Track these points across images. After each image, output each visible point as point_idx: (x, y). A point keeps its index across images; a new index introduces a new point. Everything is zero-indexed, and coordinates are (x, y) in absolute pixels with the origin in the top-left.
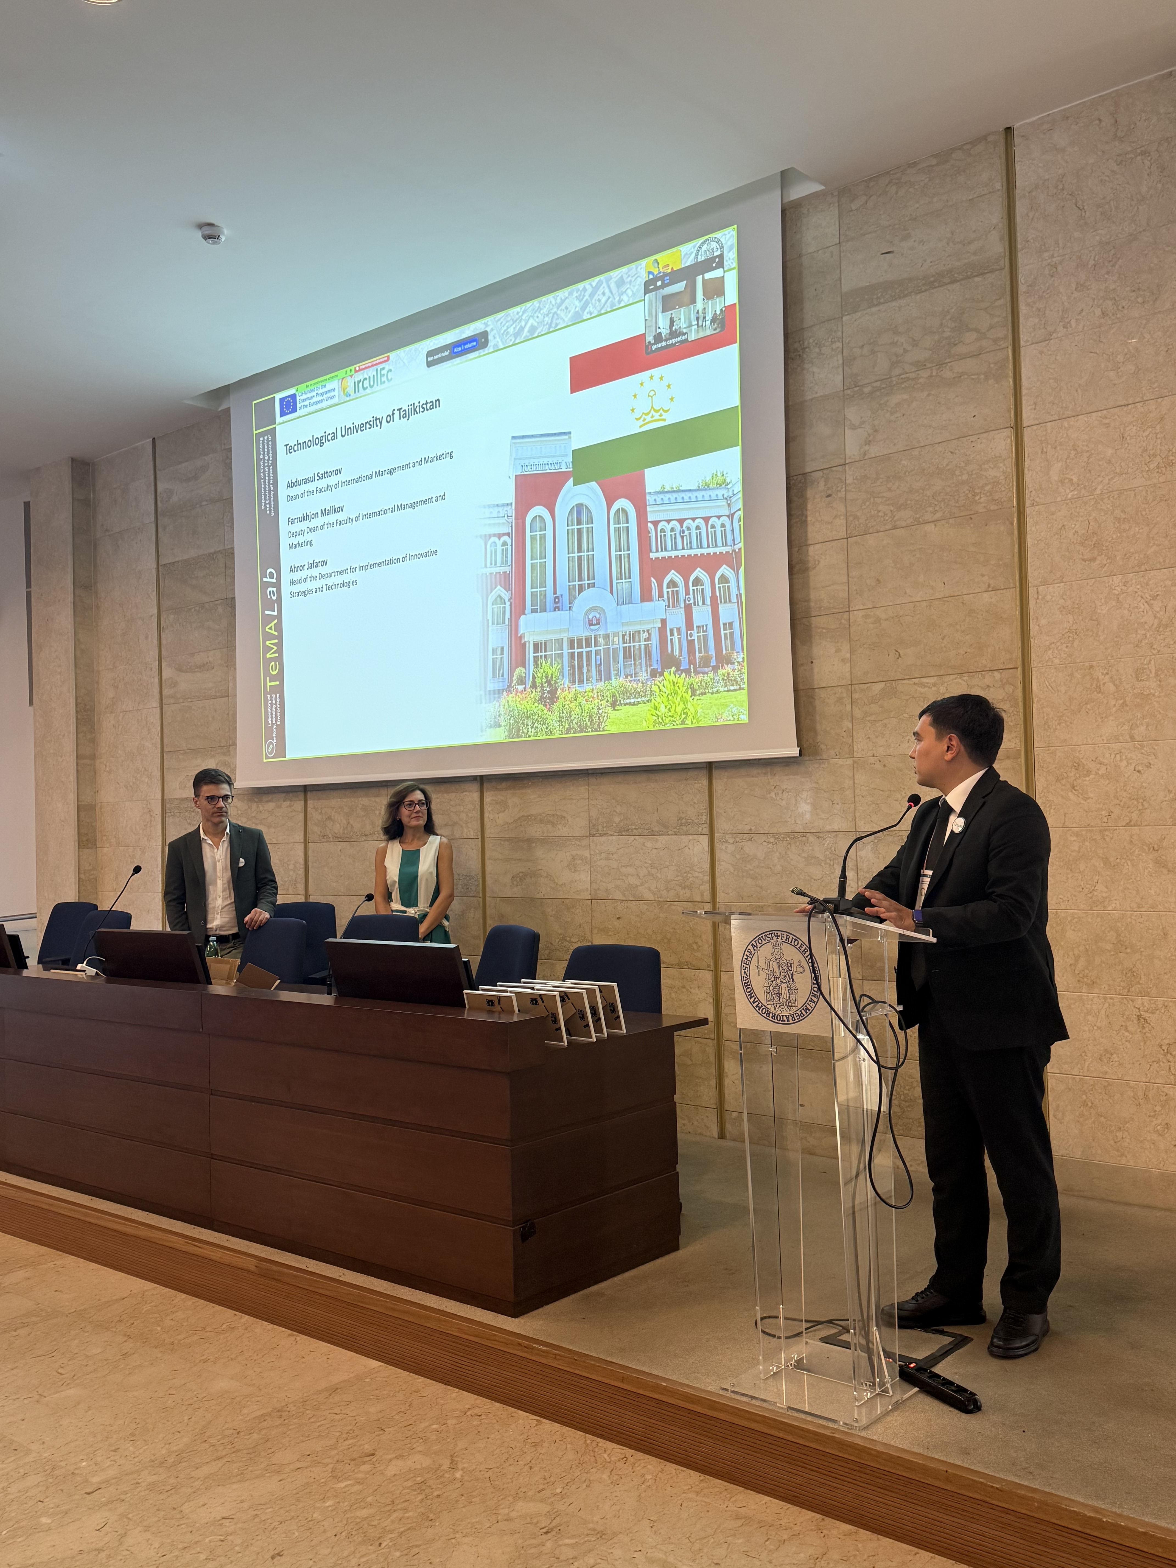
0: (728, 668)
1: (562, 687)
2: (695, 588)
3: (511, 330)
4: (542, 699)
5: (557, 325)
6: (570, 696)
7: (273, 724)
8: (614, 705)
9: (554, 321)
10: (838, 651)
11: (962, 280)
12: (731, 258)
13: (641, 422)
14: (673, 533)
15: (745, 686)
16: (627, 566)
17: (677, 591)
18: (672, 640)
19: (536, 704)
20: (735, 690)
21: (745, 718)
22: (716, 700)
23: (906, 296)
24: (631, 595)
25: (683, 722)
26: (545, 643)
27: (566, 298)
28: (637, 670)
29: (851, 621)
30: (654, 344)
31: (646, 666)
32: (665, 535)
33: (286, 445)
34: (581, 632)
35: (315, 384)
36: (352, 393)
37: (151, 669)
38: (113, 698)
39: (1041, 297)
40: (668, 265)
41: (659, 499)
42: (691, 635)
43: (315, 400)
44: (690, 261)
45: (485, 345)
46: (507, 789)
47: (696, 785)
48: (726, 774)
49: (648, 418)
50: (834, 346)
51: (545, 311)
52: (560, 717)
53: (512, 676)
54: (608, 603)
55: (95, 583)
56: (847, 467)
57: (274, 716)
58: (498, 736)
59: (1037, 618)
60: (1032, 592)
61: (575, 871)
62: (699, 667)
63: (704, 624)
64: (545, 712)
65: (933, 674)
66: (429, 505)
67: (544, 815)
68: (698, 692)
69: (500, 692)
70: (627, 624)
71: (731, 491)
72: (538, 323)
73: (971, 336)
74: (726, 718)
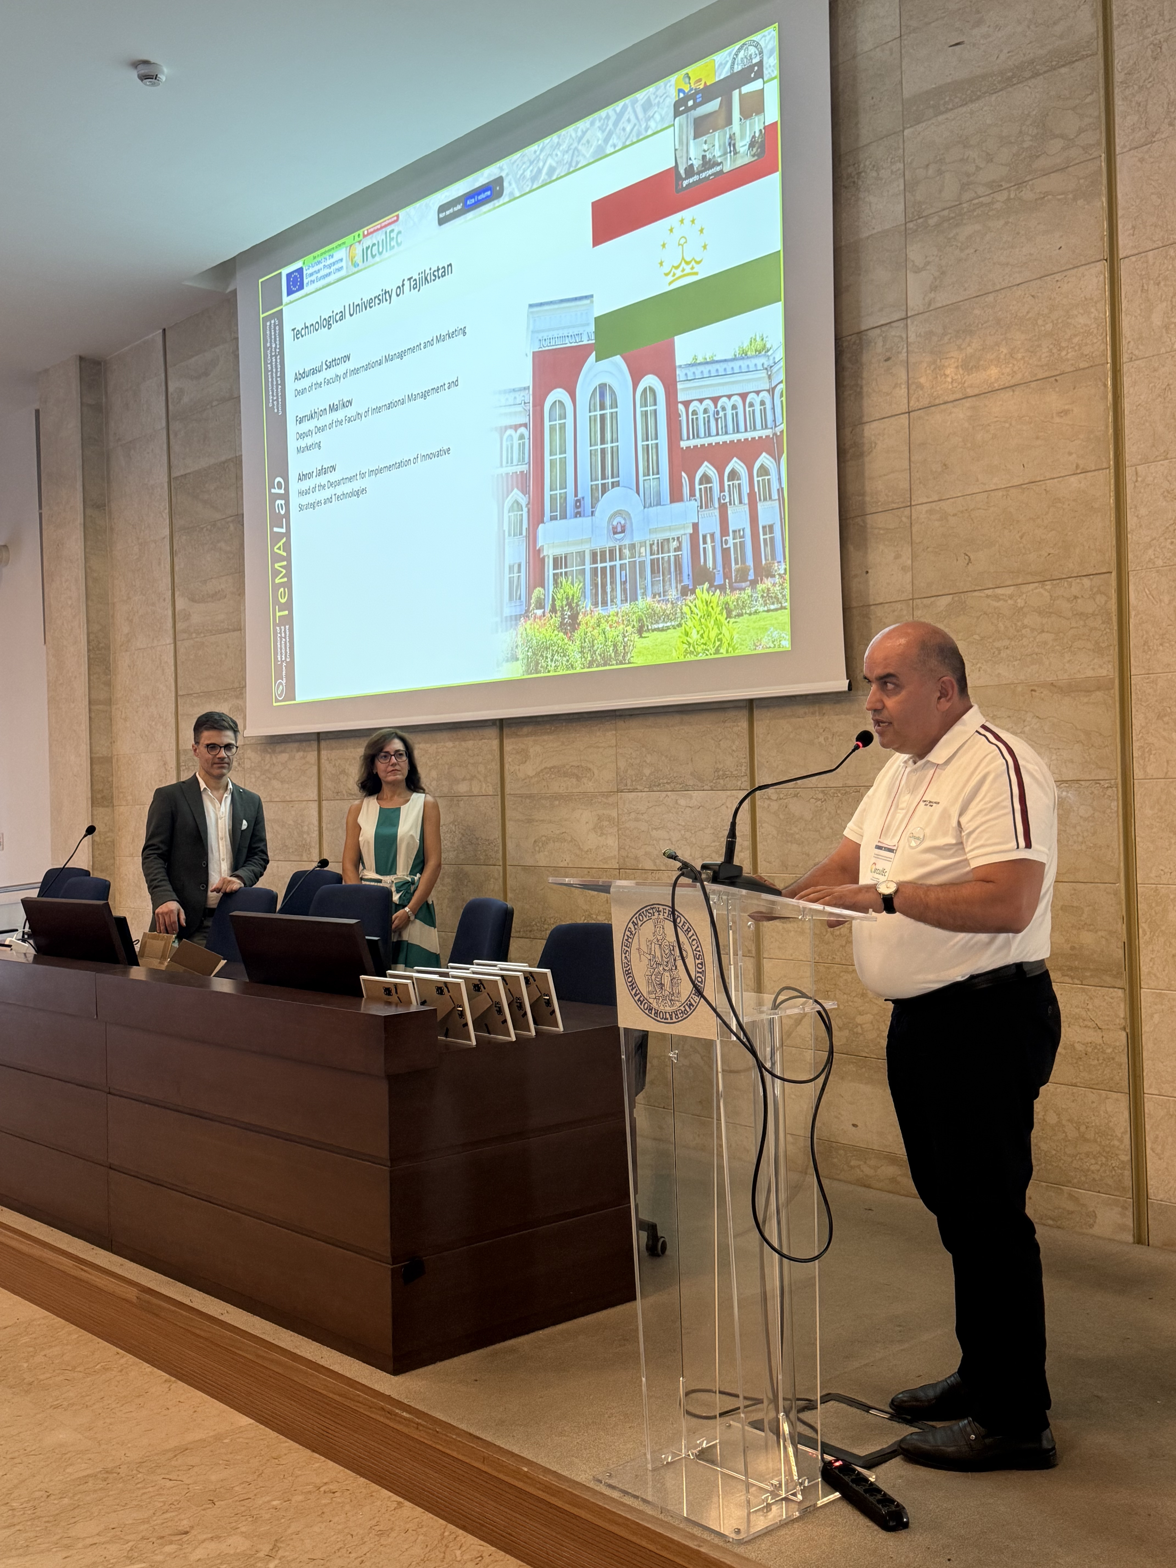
0: (768, 583)
1: (583, 610)
2: (731, 483)
3: (528, 174)
4: (562, 626)
5: (577, 163)
6: (593, 621)
7: (282, 662)
8: (640, 631)
9: (575, 159)
10: (898, 557)
11: (1045, 72)
12: (772, 64)
13: (670, 278)
14: (706, 416)
15: (787, 604)
16: (655, 458)
17: (711, 488)
18: (704, 549)
19: (556, 632)
20: (776, 610)
21: (786, 645)
22: (754, 622)
23: (979, 98)
24: (659, 494)
25: (717, 651)
26: (566, 557)
27: (587, 130)
28: (667, 587)
29: (913, 518)
30: (685, 179)
31: (677, 583)
32: (697, 418)
33: (293, 330)
34: (605, 542)
35: (322, 254)
36: (361, 263)
37: (164, 600)
38: (128, 634)
39: (1141, 88)
40: (700, 80)
41: (690, 372)
42: (726, 542)
43: (322, 273)
44: (724, 73)
45: (500, 194)
46: (527, 735)
47: (736, 729)
48: (769, 714)
49: (679, 273)
50: (894, 168)
51: (564, 147)
52: (581, 647)
53: (530, 598)
54: (633, 504)
55: (109, 502)
56: (909, 321)
57: (283, 651)
58: (515, 671)
59: (1136, 507)
60: (1129, 473)
61: (602, 834)
62: (736, 582)
63: (741, 527)
64: (566, 641)
65: (1009, 583)
66: (442, 393)
67: (567, 767)
68: (734, 613)
69: (517, 618)
70: (655, 531)
71: (771, 358)
72: (557, 163)
73: (1056, 145)
74: (766, 645)
